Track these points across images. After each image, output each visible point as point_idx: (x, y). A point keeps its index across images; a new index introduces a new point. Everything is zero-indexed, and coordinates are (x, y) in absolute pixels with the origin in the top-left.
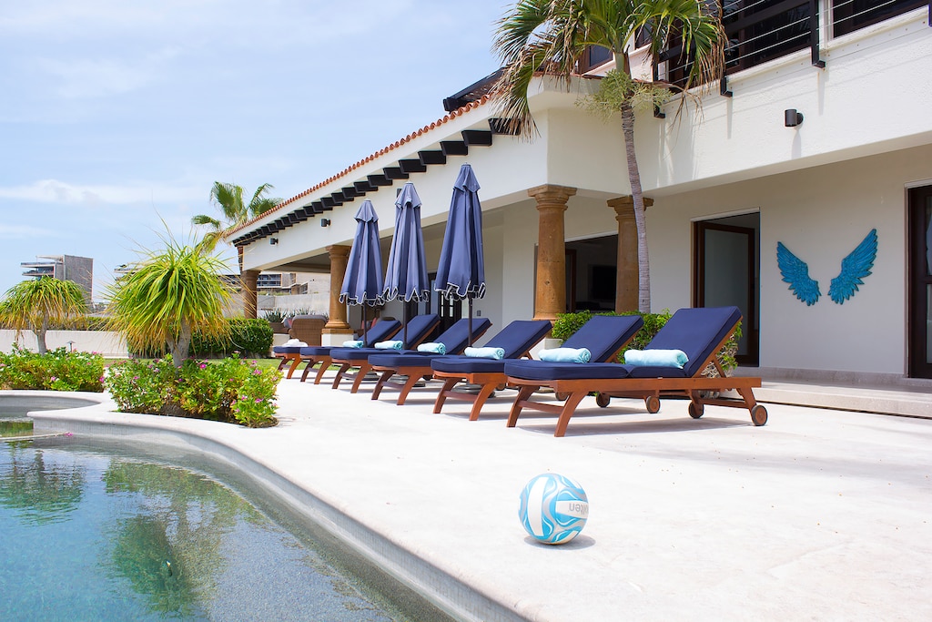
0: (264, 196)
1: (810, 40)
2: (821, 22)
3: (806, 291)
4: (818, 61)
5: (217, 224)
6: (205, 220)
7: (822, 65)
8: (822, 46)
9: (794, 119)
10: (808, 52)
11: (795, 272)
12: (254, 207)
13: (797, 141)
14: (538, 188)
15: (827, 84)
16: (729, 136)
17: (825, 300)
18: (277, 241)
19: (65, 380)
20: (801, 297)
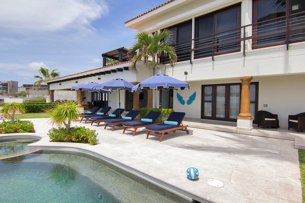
0: (55, 72)
1: (190, 59)
2: (192, 56)
3: (183, 102)
4: (191, 63)
5: (41, 78)
6: (38, 77)
7: (192, 64)
8: (192, 60)
9: (186, 73)
10: (190, 61)
11: (180, 98)
12: (52, 74)
13: (186, 78)
14: (134, 82)
15: (193, 68)
16: (173, 75)
17: (186, 104)
18: (61, 84)
19: (24, 130)
20: (181, 103)
